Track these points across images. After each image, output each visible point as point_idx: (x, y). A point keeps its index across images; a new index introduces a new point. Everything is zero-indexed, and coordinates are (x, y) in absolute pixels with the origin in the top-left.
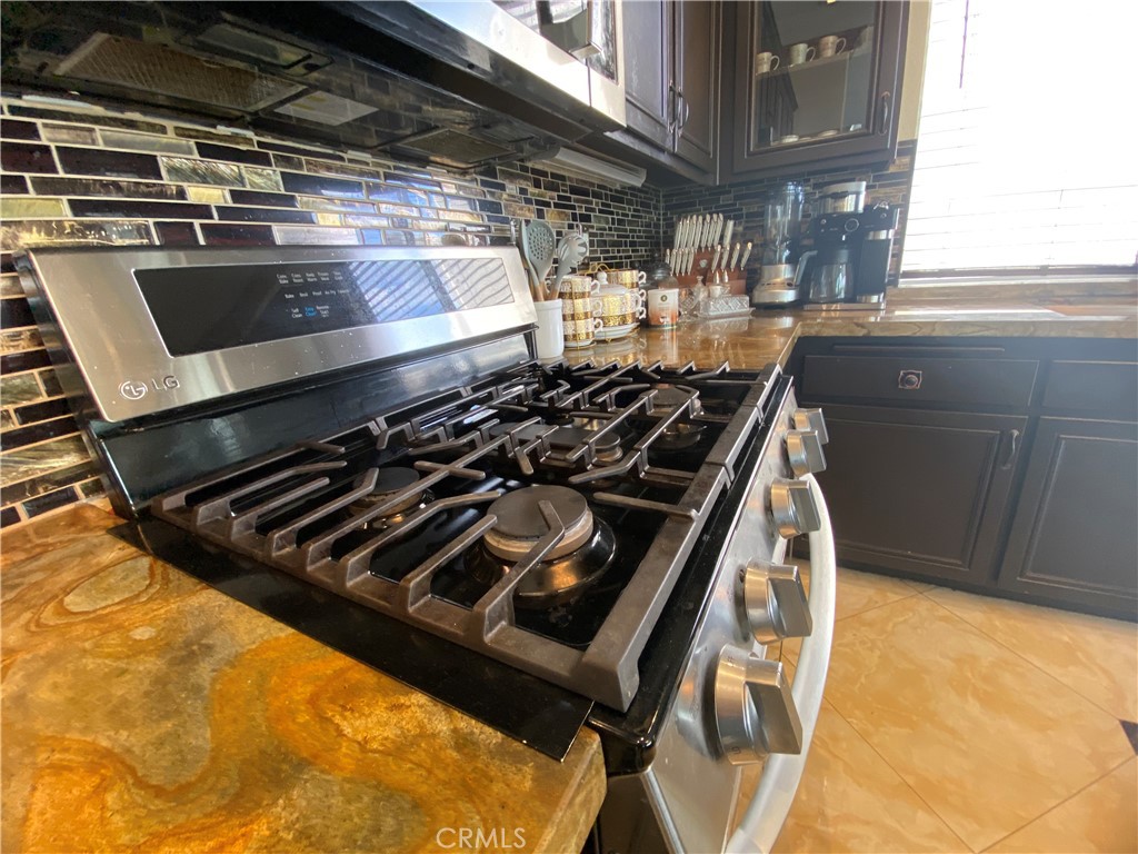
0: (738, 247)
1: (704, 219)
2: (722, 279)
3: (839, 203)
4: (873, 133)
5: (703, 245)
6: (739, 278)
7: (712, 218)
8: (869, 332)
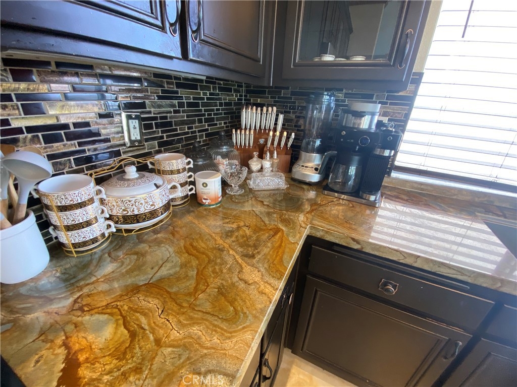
0: (285, 134)
1: (262, 110)
2: (272, 157)
3: (358, 121)
4: (394, 65)
5: (263, 127)
6: (286, 154)
7: (267, 110)
8: (362, 248)
